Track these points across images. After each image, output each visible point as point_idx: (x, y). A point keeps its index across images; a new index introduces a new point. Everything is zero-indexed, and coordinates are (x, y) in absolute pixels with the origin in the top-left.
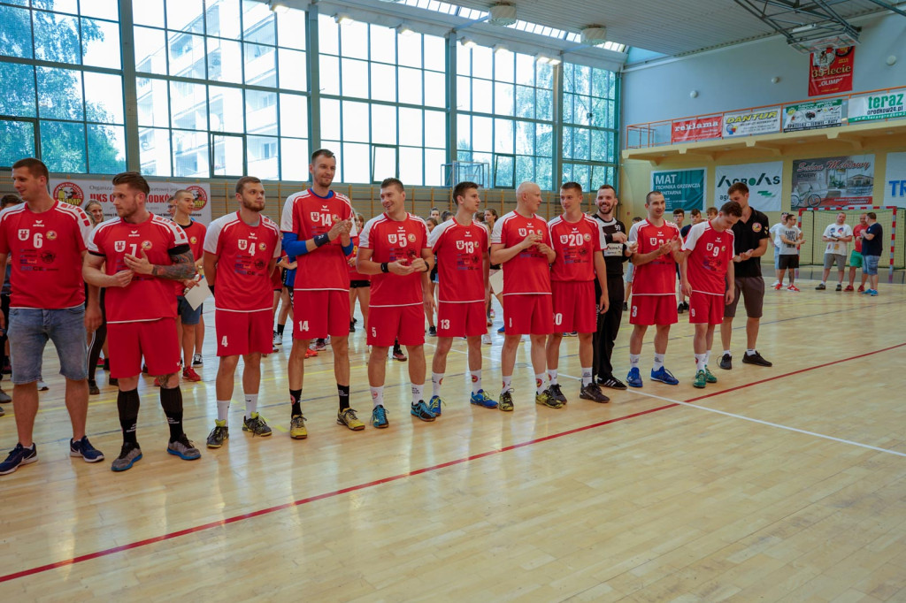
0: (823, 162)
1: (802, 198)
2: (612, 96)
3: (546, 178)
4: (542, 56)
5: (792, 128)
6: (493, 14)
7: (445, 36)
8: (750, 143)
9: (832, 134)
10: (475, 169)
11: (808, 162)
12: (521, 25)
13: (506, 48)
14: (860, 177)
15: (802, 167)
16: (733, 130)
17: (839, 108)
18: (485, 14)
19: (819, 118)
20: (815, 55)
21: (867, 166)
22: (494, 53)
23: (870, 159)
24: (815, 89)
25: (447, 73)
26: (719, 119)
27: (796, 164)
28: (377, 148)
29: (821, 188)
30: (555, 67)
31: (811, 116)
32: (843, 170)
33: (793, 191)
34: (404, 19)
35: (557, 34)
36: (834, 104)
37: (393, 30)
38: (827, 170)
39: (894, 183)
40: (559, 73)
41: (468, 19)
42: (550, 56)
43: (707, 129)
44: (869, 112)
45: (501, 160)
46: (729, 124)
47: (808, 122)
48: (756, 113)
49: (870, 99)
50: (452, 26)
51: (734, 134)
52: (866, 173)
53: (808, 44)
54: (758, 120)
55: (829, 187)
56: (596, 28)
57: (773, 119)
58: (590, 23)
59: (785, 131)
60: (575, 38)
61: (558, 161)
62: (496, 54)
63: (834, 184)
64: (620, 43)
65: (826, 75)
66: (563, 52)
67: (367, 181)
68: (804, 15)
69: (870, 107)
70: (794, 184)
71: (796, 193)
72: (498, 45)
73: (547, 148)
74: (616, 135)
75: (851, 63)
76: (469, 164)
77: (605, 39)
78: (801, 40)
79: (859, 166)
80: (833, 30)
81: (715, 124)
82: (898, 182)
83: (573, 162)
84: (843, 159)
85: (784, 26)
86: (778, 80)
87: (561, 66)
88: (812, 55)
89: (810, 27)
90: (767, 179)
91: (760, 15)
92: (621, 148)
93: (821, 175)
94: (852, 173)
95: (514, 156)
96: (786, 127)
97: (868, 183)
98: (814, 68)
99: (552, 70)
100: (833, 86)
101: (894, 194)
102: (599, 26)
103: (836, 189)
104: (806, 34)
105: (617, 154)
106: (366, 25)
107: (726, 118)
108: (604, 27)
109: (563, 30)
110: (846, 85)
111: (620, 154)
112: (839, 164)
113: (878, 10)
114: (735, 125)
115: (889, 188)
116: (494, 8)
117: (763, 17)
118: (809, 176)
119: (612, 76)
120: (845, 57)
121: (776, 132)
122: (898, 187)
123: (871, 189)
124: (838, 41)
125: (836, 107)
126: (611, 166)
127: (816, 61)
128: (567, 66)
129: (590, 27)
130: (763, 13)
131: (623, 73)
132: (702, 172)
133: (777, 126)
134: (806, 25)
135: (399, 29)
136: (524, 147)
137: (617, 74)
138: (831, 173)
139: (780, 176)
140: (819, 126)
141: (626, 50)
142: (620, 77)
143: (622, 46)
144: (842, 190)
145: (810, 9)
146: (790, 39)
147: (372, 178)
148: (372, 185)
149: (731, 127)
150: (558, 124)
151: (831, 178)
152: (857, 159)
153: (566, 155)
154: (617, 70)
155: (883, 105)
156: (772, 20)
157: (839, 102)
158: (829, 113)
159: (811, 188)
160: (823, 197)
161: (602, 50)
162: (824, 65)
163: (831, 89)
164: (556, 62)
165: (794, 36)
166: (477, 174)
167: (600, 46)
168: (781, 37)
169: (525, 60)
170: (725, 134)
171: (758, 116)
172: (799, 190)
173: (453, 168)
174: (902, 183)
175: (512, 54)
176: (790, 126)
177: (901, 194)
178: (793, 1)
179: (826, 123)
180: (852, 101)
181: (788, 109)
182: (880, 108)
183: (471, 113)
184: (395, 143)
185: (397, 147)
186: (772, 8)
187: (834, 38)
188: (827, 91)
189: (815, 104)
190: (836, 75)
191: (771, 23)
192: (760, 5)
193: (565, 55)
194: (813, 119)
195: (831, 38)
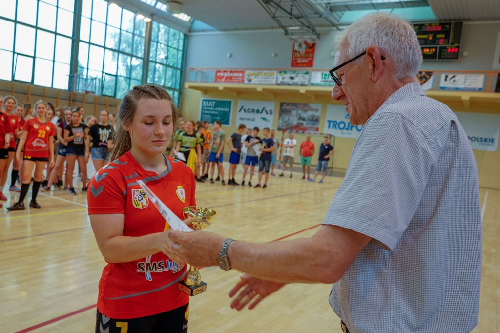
0: (295, 105)
1: (284, 124)
2: (181, 48)
4: (139, 14)
5: (282, 84)
8: (259, 89)
9: (303, 90)
10: (89, 80)
11: (288, 104)
13: (116, 4)
14: (313, 116)
15: (285, 107)
16: (250, 80)
17: (307, 76)
19: (296, 80)
20: (296, 44)
21: (317, 110)
22: (108, 6)
23: (319, 107)
24: (294, 64)
25: (75, 13)
26: (243, 72)
27: (282, 104)
28: (19, 56)
29: (294, 121)
30: (147, 23)
31: (292, 78)
32: (306, 111)
33: (279, 119)
35: (150, 2)
36: (305, 74)
38: (298, 110)
39: (330, 121)
40: (149, 27)
42: (145, 16)
43: (236, 77)
44: (321, 81)
45: (108, 78)
46: (248, 76)
47: (291, 82)
48: (263, 72)
49: (322, 74)
51: (251, 82)
52: (317, 114)
53: (294, 37)
54: (264, 76)
55: (298, 120)
56: (176, 3)
57: (272, 77)
59: (278, 85)
60: (162, 7)
62: (109, 7)
63: (300, 118)
64: (188, 14)
65: (300, 57)
66: (153, 14)
67: (10, 79)
68: (295, 20)
69: (322, 78)
70: (280, 116)
71: (281, 121)
72: (111, 1)
74: (181, 72)
75: (313, 52)
76: (85, 77)
77: (180, 12)
78: (292, 34)
79: (313, 110)
80: (309, 32)
81: (241, 75)
84: (306, 105)
85: (284, 24)
86: (276, 55)
87: (151, 23)
88: (294, 44)
89: (297, 28)
90: (266, 111)
91: (273, 15)
92: (184, 81)
93: (294, 112)
94: (310, 113)
95: (116, 76)
96: (279, 82)
97: (317, 120)
98: (295, 51)
99: (145, 25)
100: (304, 63)
101: (329, 127)
102: (178, 3)
103: (301, 121)
104: (294, 31)
105: (182, 84)
107: (247, 72)
108: (181, 4)
110: (310, 64)
111: (183, 84)
112: (304, 107)
113: (328, 26)
114: (252, 77)
115: (327, 124)
117: (274, 17)
118: (288, 112)
119: (182, 36)
120: (312, 47)
121: (273, 85)
122: (331, 124)
123: (318, 124)
124: (309, 38)
125: (305, 75)
126: (177, 91)
127: (296, 48)
129: (173, 2)
130: (274, 15)
131: (188, 36)
132: (230, 102)
133: (274, 81)
134: (295, 26)
136: (123, 72)
137: (185, 35)
138: (300, 112)
139: (273, 110)
140: (296, 84)
141: (191, 21)
142: (187, 38)
143: (189, 18)
144: (304, 122)
145: (297, 18)
146: (286, 33)
147: (13, 76)
148: (13, 82)
149: (249, 78)
150: (146, 60)
151: (300, 115)
152: (313, 106)
154: (185, 32)
155: (328, 78)
156: (278, 20)
157: (307, 73)
158: (302, 78)
159: (289, 119)
160: (295, 125)
161: (177, 18)
163: (303, 65)
164: (148, 20)
165: (289, 31)
166: (91, 85)
167: (176, 15)
168: (282, 31)
169: (128, 15)
170: (246, 81)
171: (265, 74)
172: (282, 119)
173: (75, 78)
174: (334, 122)
175: (120, 9)
176: (281, 82)
177: (333, 128)
178: (289, 11)
179: (300, 83)
180: (313, 73)
181: (280, 73)
182: (327, 79)
183: (90, 43)
184: (33, 55)
185: (34, 57)
186: (279, 13)
187: (309, 36)
188: (300, 65)
189: (295, 72)
190: (305, 57)
191: (278, 22)
192: (273, 10)
193: (154, 17)
194: (293, 80)
195: (305, 36)
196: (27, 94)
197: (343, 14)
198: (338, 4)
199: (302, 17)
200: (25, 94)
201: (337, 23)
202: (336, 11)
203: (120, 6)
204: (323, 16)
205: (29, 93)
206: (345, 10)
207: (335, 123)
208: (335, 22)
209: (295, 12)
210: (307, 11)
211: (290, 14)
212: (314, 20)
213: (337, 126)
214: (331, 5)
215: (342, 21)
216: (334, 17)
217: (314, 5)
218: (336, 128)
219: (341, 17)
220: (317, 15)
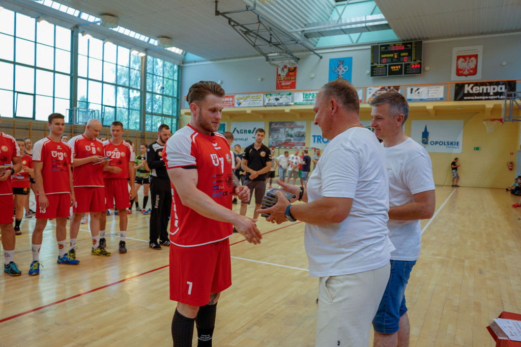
0: (283, 123)
1: (274, 141)
2: (176, 78)
3: (136, 123)
4: (134, 50)
5: (269, 105)
6: (103, 20)
7: (70, 29)
8: (249, 111)
9: (287, 109)
10: (89, 113)
11: (276, 123)
12: (121, 30)
13: (109, 41)
14: (300, 132)
15: (273, 126)
16: (240, 104)
17: (290, 97)
18: (98, 19)
19: (281, 101)
20: (279, 69)
21: (302, 127)
22: (104, 44)
23: (304, 123)
24: (279, 87)
25: (72, 52)
26: (233, 97)
27: (271, 124)
28: (19, 94)
29: (283, 138)
30: (142, 58)
31: (277, 99)
32: (292, 128)
33: (269, 138)
34: (42, 13)
35: (143, 38)
36: (288, 95)
37: (34, 20)
38: (285, 128)
39: (314, 136)
40: (144, 62)
41: (87, 21)
42: (140, 51)
43: (227, 101)
44: (303, 100)
45: (107, 109)
46: (238, 100)
47: (276, 103)
48: (251, 96)
49: (304, 94)
50: (76, 23)
51: (241, 106)
52: (302, 131)
53: (276, 62)
54: (252, 99)
55: (286, 137)
56: (167, 38)
57: (259, 99)
58: (164, 35)
59: (265, 106)
60: (154, 42)
61: (143, 113)
62: (105, 45)
63: (288, 135)
64: (180, 49)
65: (284, 80)
66: (147, 49)
67: (11, 116)
68: (274, 47)
69: (304, 98)
70: (270, 134)
71: (271, 139)
72: (106, 39)
73: (137, 105)
74: (178, 100)
75: (295, 75)
76: (85, 110)
77: (172, 45)
78: (273, 60)
79: (299, 127)
80: (287, 57)
81: (231, 99)
82: (316, 136)
83: (152, 114)
84: (292, 123)
85: (265, 52)
86: (262, 80)
87: (146, 57)
88: (278, 69)
89: (276, 54)
91: (253, 44)
92: (181, 108)
93: (282, 130)
94: (296, 130)
95: (115, 107)
96: (265, 104)
97: (303, 136)
99: (140, 59)
100: (287, 86)
101: (314, 142)
102: (168, 38)
103: (289, 138)
104: (275, 57)
105: (178, 111)
106: (13, 13)
107: (236, 97)
108: (171, 38)
109: (148, 36)
110: (293, 86)
111: (180, 111)
112: (290, 125)
113: (306, 51)
114: (241, 101)
115: (312, 139)
116: (104, 16)
117: (254, 46)
118: (277, 130)
119: (176, 67)
120: (293, 72)
121: (261, 106)
122: (316, 138)
123: (304, 139)
124: (289, 63)
125: (289, 96)
126: (174, 118)
127: (280, 72)
128: (149, 58)
129: (163, 37)
130: (254, 43)
131: (182, 67)
132: (224, 125)
133: (262, 104)
134: (274, 53)
135: (38, 19)
136: (122, 103)
137: (179, 66)
138: (287, 129)
140: (281, 105)
141: (184, 54)
142: (181, 69)
143: (181, 51)
144: (292, 139)
145: (276, 45)
146: (267, 59)
147: (15, 114)
148: (14, 119)
149: (239, 102)
150: (143, 92)
151: (287, 132)
152: (299, 123)
153: (149, 110)
154: (179, 64)
156: (259, 48)
157: (290, 94)
158: (286, 99)
159: (278, 136)
160: (283, 142)
161: (170, 52)
162: (283, 74)
163: (286, 87)
164: (143, 54)
165: (269, 58)
166: (91, 116)
167: (169, 49)
168: (264, 58)
169: (124, 51)
170: (236, 105)
171: (252, 97)
172: (272, 138)
173: (74, 111)
174: (318, 136)
175: (116, 46)
176: (267, 104)
177: (318, 142)
178: (269, 40)
179: (284, 104)
180: (296, 94)
181: (266, 95)
182: (308, 99)
183: (88, 79)
184: (33, 93)
185: (34, 95)
186: (259, 42)
187: (287, 61)
188: (284, 88)
189: (279, 94)
190: (288, 80)
191: (259, 49)
192: (253, 39)
193: (148, 51)
194: (278, 101)
195: (286, 61)
196: (29, 129)
197: (318, 40)
198: (312, 31)
199: (280, 44)
200: (27, 129)
201: (314, 48)
202: (311, 37)
203: (114, 43)
204: (298, 42)
205: (31, 128)
206: (319, 37)
207: (319, 138)
208: (312, 47)
209: (274, 40)
210: (283, 39)
211: (270, 42)
212: (291, 47)
213: (321, 140)
214: (305, 32)
215: (318, 46)
216: (310, 43)
217: (290, 33)
218: (320, 142)
219: (317, 43)
220: (293, 42)
